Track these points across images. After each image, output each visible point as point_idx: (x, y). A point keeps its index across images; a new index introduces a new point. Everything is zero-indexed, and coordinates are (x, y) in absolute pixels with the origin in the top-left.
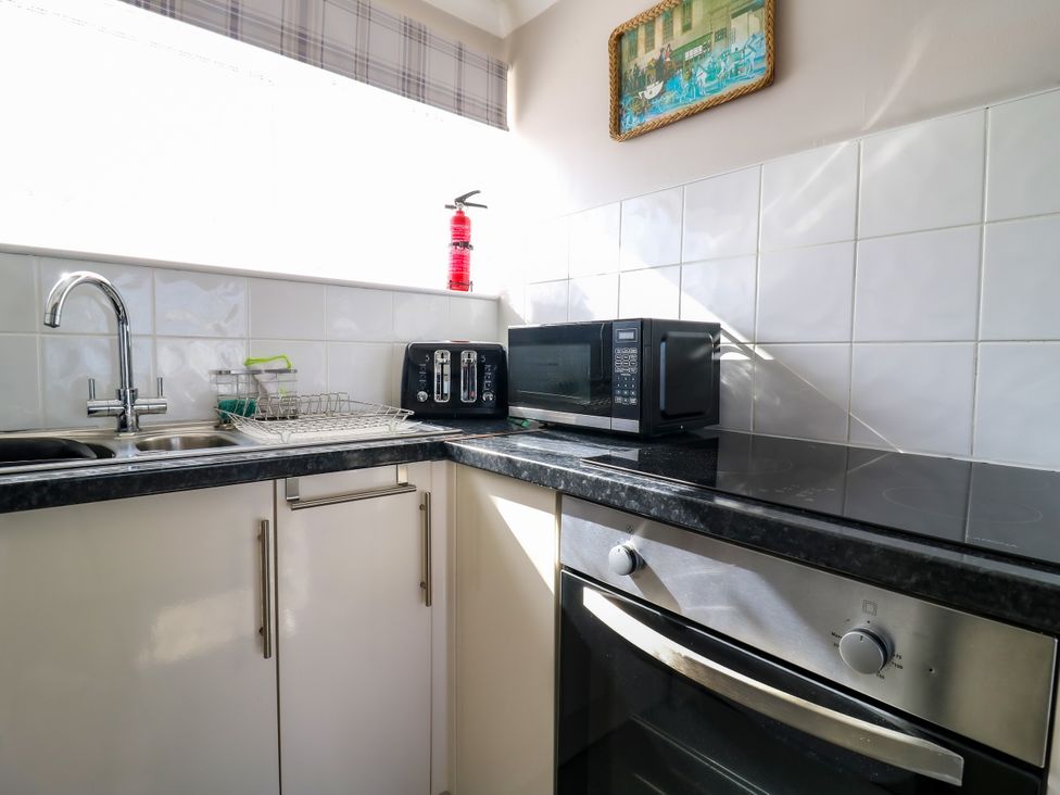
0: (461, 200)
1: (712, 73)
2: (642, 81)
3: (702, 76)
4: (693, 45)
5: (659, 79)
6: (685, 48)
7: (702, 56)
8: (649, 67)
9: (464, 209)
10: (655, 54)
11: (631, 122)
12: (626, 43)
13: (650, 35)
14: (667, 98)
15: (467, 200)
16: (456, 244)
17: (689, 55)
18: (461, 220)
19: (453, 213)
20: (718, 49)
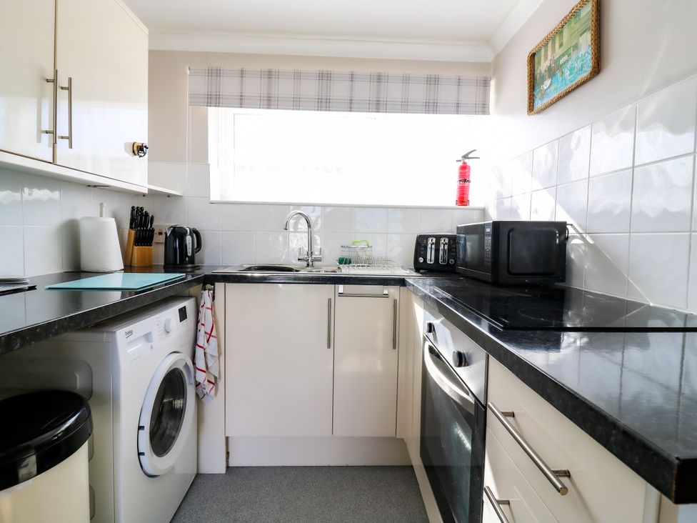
0: (466, 157)
1: (571, 70)
2: (543, 78)
3: (567, 73)
4: (563, 55)
5: (549, 77)
6: (560, 58)
7: (567, 61)
8: (546, 71)
9: (467, 161)
10: (548, 63)
11: (539, 104)
12: (536, 57)
13: (546, 51)
14: (553, 87)
15: (469, 156)
16: (460, 181)
17: (562, 61)
18: (464, 168)
19: (461, 164)
20: (574, 56)
